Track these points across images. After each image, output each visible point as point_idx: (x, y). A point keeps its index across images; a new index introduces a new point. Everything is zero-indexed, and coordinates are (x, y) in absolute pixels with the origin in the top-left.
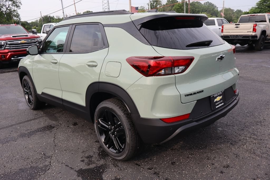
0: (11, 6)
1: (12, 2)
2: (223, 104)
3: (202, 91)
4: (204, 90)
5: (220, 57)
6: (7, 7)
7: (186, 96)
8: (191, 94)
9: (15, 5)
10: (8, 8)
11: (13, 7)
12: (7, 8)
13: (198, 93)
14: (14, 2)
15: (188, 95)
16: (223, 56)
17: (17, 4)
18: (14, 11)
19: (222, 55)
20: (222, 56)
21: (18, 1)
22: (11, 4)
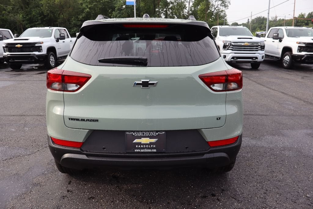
0: (219, 6)
1: (222, 2)
2: (155, 150)
3: (97, 121)
4: (99, 119)
5: (141, 82)
6: (216, 7)
7: (70, 119)
8: (78, 120)
9: (223, 5)
10: (217, 9)
11: (222, 7)
12: (215, 9)
13: (88, 120)
14: (223, 2)
15: (72, 119)
16: (150, 82)
17: (226, 3)
18: (222, 11)
19: (148, 80)
20: (148, 82)
21: (227, 1)
22: (220, 4)
